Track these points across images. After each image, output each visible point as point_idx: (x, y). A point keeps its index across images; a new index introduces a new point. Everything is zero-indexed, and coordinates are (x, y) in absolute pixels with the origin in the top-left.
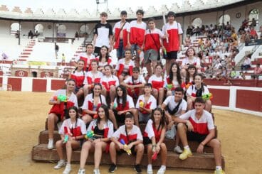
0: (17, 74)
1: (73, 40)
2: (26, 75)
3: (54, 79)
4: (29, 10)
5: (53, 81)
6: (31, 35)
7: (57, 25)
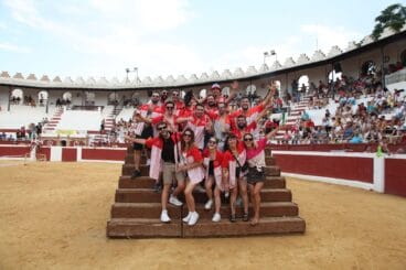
0: (45, 143)
1: (102, 107)
2: (55, 144)
3: (85, 147)
4: (57, 79)
5: (83, 150)
6: (60, 103)
7: (87, 93)
